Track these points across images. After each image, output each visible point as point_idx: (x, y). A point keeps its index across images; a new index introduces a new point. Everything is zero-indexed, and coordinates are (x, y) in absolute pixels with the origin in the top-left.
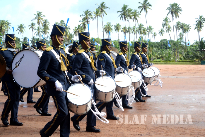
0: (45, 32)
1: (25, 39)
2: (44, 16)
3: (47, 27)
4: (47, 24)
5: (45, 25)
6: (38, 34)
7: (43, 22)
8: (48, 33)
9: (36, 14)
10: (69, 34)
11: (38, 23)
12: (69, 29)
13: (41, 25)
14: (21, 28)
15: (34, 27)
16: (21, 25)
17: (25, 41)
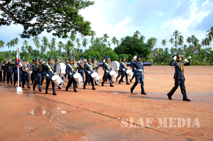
0: (180, 44)
1: (167, 49)
2: (180, 33)
3: (182, 40)
4: (182, 38)
5: (181, 39)
6: (176, 46)
7: (179, 37)
8: (183, 44)
9: (174, 32)
10: (198, 44)
11: (175, 38)
12: (198, 41)
13: (178, 39)
14: (164, 42)
15: (173, 41)
16: (164, 40)
17: (166, 51)
